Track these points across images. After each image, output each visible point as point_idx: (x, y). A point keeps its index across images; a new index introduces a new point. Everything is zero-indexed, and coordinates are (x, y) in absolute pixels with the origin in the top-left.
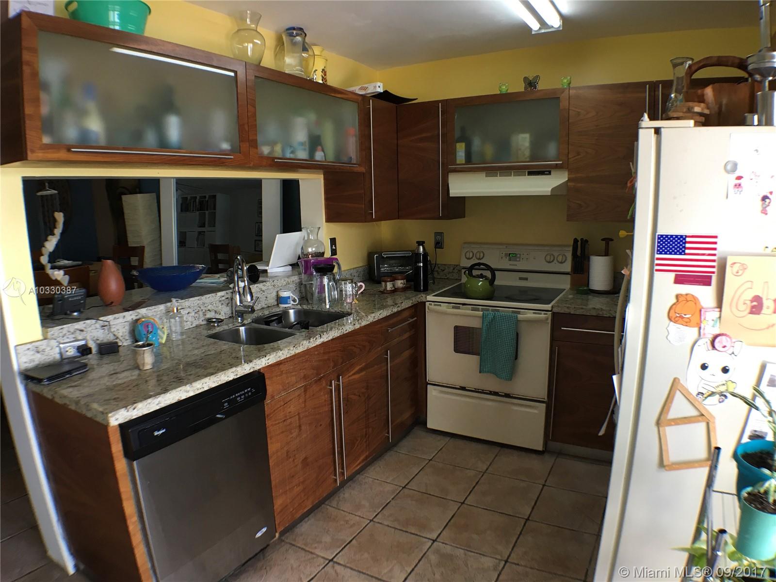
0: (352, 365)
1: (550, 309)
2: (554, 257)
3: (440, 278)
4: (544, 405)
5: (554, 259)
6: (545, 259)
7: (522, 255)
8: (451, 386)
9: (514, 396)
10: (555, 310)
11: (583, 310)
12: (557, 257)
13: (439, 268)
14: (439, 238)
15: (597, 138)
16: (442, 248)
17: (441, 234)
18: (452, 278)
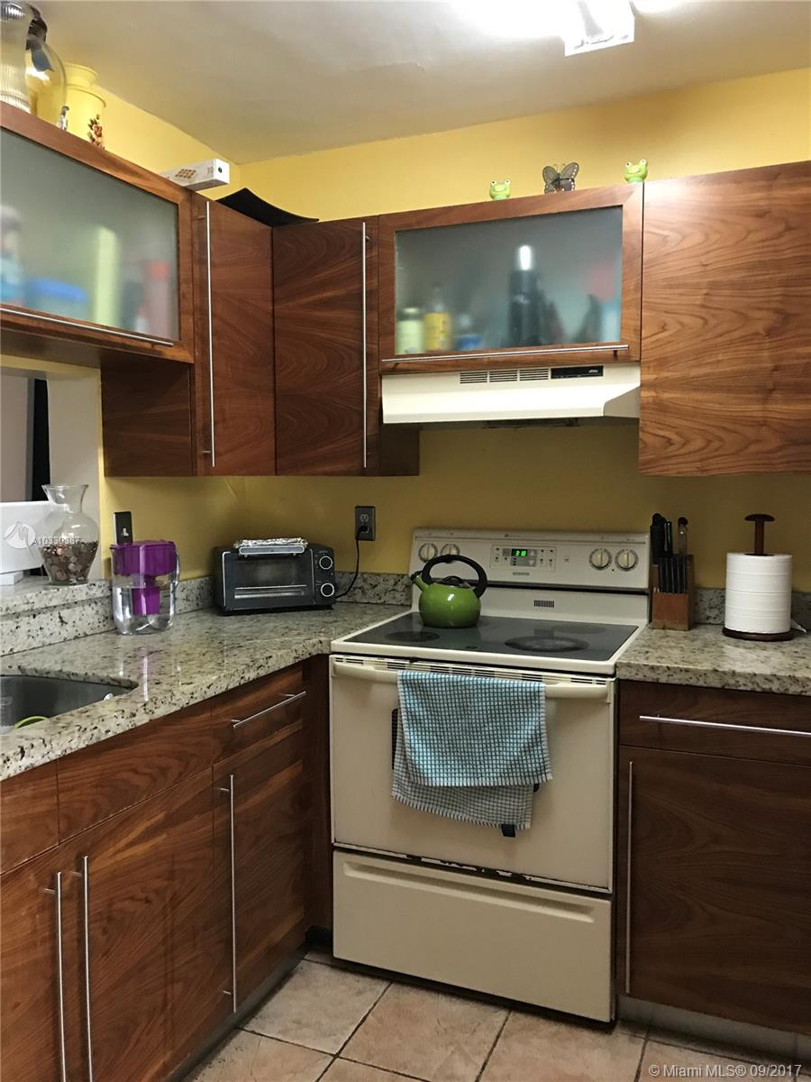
0: (127, 819)
1: (611, 672)
2: (610, 557)
3: (368, 603)
4: (608, 903)
5: (609, 562)
6: (591, 562)
7: (540, 554)
8: (386, 853)
9: (533, 879)
10: (622, 674)
11: (688, 676)
12: (617, 558)
13: (365, 580)
14: (364, 517)
15: (705, 291)
16: (372, 540)
17: (369, 509)
18: (394, 602)
